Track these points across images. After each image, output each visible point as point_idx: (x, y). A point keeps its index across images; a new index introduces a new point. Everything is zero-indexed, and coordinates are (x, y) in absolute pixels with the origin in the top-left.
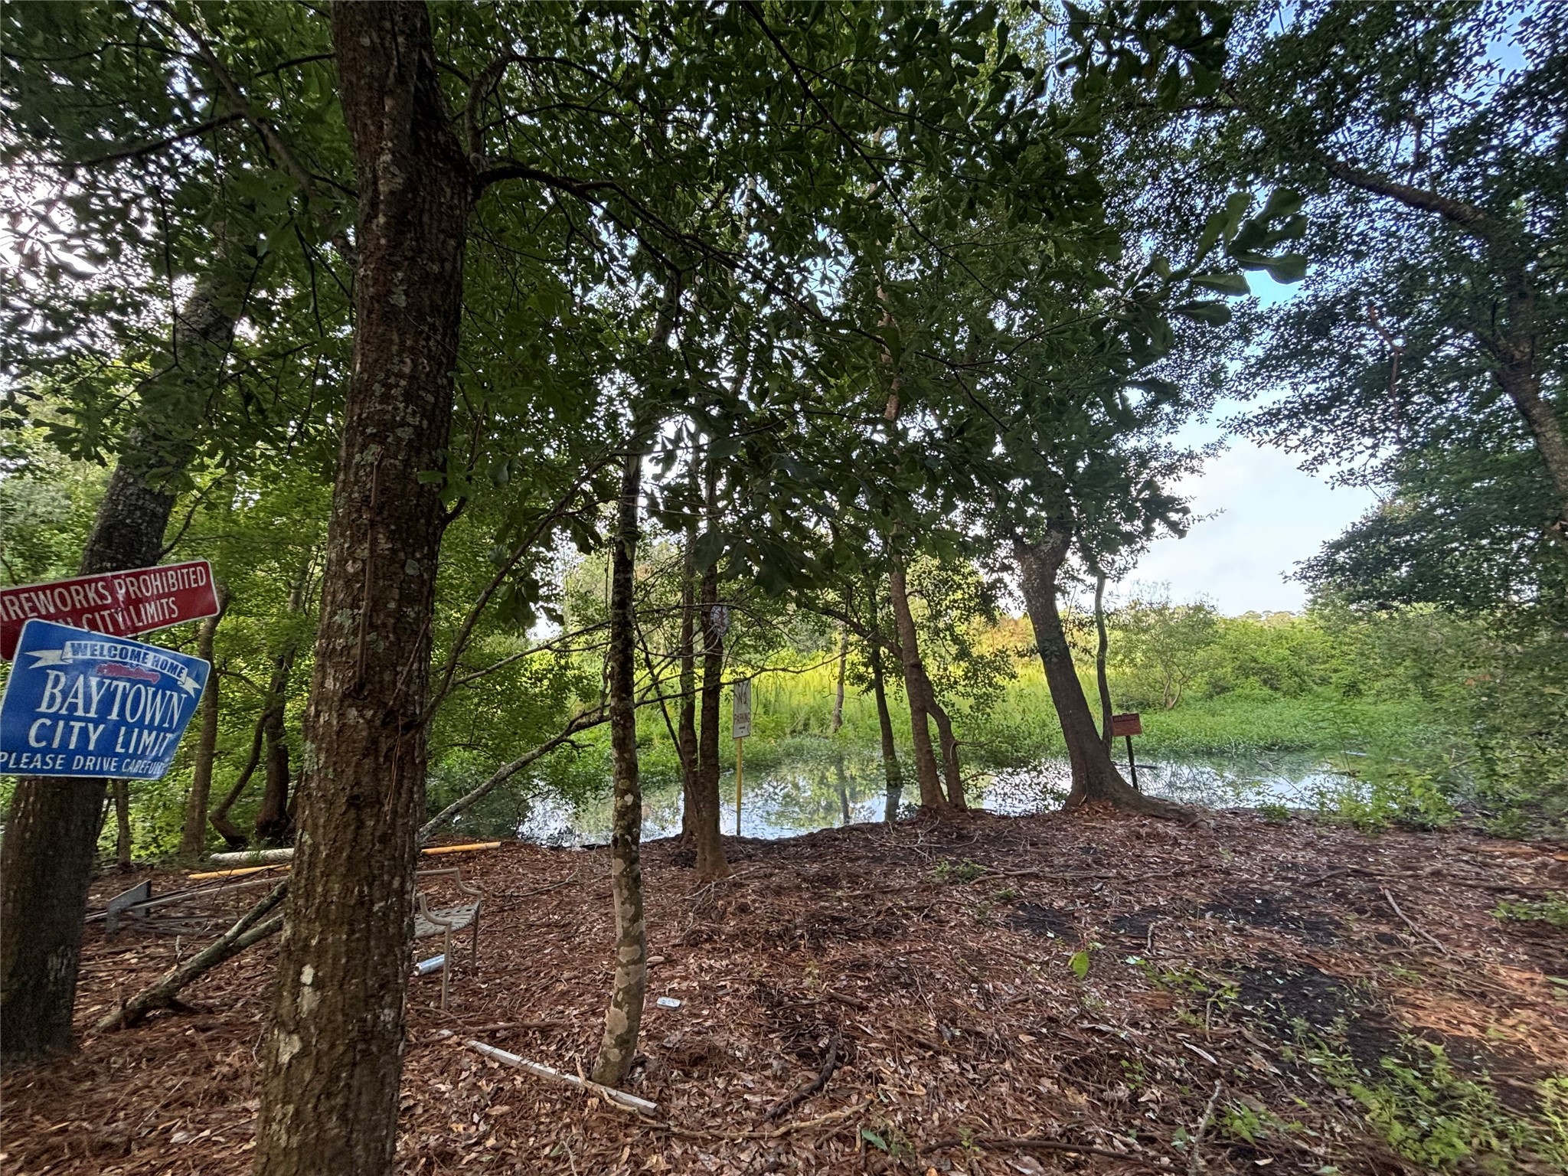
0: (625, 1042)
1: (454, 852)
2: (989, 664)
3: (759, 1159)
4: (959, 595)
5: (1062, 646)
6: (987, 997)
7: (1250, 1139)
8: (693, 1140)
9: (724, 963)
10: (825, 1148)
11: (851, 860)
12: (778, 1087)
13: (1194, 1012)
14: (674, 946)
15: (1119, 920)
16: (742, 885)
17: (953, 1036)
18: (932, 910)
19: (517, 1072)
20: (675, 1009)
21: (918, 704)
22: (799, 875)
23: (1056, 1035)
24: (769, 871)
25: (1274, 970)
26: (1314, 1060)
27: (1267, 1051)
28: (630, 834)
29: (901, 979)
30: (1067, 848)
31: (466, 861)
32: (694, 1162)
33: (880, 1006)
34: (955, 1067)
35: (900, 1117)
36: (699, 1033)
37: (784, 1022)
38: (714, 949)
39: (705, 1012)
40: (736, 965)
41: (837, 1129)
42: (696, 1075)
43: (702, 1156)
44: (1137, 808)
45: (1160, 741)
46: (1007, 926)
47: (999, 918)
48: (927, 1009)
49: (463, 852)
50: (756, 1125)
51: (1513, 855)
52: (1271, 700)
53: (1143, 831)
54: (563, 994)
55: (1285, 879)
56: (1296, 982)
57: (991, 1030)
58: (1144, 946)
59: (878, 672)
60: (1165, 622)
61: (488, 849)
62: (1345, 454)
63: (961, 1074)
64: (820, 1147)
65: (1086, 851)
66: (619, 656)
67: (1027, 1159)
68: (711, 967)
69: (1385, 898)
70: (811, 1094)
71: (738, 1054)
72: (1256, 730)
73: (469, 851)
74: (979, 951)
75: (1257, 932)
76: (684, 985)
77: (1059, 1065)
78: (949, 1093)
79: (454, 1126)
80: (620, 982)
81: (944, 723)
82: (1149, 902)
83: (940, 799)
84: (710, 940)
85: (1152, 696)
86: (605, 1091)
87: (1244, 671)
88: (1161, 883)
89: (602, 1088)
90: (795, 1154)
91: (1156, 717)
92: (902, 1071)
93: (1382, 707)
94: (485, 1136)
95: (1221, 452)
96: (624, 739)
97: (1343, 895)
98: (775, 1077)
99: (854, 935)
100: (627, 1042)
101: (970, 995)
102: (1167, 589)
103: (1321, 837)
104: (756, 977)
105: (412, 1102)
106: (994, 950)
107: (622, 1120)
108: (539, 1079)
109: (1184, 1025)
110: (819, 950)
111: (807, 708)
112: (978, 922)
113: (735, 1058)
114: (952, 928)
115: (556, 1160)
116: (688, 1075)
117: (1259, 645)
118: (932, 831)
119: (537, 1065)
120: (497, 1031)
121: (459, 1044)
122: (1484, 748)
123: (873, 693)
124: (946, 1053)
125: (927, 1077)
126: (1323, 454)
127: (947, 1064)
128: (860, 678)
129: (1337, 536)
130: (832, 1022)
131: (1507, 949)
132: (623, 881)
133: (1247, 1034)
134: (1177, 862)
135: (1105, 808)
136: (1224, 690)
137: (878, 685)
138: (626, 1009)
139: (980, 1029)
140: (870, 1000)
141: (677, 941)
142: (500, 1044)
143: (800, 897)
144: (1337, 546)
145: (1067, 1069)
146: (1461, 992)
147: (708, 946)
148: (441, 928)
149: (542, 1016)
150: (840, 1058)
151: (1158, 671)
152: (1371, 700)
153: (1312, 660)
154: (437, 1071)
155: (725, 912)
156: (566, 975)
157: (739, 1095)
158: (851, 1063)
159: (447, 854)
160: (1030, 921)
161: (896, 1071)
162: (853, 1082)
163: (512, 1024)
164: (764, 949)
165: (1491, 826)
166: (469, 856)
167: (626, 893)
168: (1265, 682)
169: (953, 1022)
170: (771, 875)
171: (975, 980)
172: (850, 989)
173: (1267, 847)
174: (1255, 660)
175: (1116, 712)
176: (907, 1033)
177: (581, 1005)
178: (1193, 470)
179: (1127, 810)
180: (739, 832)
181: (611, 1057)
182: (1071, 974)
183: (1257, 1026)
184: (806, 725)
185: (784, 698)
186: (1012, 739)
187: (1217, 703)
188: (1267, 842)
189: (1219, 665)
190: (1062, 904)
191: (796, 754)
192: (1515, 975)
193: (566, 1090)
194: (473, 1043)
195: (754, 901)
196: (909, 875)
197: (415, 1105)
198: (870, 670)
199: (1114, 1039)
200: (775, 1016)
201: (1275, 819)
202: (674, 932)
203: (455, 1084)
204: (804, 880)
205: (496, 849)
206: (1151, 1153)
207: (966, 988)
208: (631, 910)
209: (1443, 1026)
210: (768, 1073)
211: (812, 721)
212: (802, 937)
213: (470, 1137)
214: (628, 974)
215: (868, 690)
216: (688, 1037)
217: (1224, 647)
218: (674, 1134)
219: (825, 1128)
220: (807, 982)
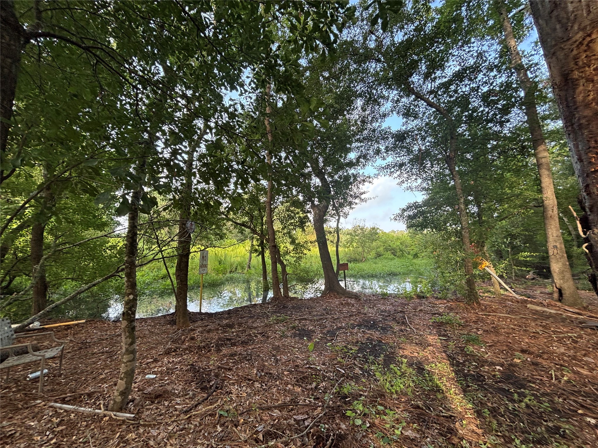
0: (124, 393)
1: (60, 326)
2: (301, 246)
3: (176, 427)
4: (292, 221)
5: (324, 240)
6: (277, 361)
7: (347, 394)
8: (149, 426)
9: (179, 359)
10: (204, 419)
11: (242, 318)
12: (190, 401)
13: (343, 358)
14: (159, 355)
15: (328, 332)
16: (194, 330)
17: (261, 375)
18: (266, 333)
19: (73, 412)
20: (154, 379)
21: (274, 260)
22: (219, 325)
23: (296, 371)
24: (207, 324)
25: (370, 343)
26: (372, 368)
27: (360, 367)
28: (131, 311)
29: (248, 358)
30: (319, 309)
31: (66, 330)
32: (148, 433)
33: (237, 369)
34: (260, 386)
35: (235, 405)
36: (162, 386)
37: (198, 378)
38: (176, 354)
39: (166, 378)
40: (184, 359)
41: (210, 412)
42: (156, 402)
43: (152, 431)
44: (343, 295)
45: (358, 272)
46: (291, 337)
47: (289, 334)
48: (254, 367)
49: (65, 326)
50: (178, 416)
51: (441, 304)
52: (394, 259)
53: (344, 302)
54: (103, 379)
55: (382, 315)
56: (375, 346)
57: (275, 372)
58: (333, 339)
59: (263, 249)
60: (363, 233)
61: (79, 324)
62: (409, 181)
63: (261, 387)
64: (202, 420)
65: (325, 310)
66: (130, 240)
67: (275, 411)
68: (173, 361)
69: (405, 318)
70: (203, 402)
71: (176, 391)
72: (387, 269)
73: (69, 325)
74: (278, 346)
75: (369, 332)
76: (160, 369)
77: (295, 380)
78: (255, 394)
79: (35, 438)
80: (123, 370)
81: (284, 267)
82: (339, 325)
83: (279, 294)
84: (175, 351)
85: (358, 257)
86: (112, 414)
87: (386, 250)
88: (344, 319)
89: (111, 413)
90: (191, 424)
91: (358, 264)
92: (240, 389)
93: (423, 261)
94: (52, 439)
95: (379, 177)
96: (130, 273)
97: (395, 319)
98: (190, 398)
99: (233, 345)
100: (125, 393)
101: (271, 361)
102: (364, 222)
103: (395, 301)
104: (191, 362)
105: (13, 432)
106: (284, 345)
107: (119, 423)
108: (83, 414)
109: (339, 362)
110: (218, 350)
111: (237, 262)
112: (282, 336)
113: (175, 393)
114: (272, 339)
115: (84, 443)
116: (153, 402)
117: (392, 241)
118: (274, 306)
119: (82, 409)
120: (66, 397)
121: (45, 405)
122: (443, 273)
123: (260, 256)
124: (257, 381)
125: (249, 390)
126: (403, 180)
127: (257, 385)
128: (256, 251)
129: (404, 207)
130: (217, 376)
131: (432, 330)
132: (127, 329)
133: (356, 363)
134: (352, 311)
135: (334, 295)
136: (380, 256)
137: (262, 253)
138: (125, 380)
139: (271, 372)
140: (234, 366)
141: (161, 353)
142: (67, 403)
143: (217, 333)
144: (404, 210)
145: (297, 381)
146: (416, 344)
147: (174, 354)
148: (39, 358)
149: (90, 389)
150: (217, 388)
151: (360, 249)
152: (421, 259)
153: (406, 246)
154: (30, 417)
155: (185, 340)
156: (106, 371)
157: (173, 406)
158: (221, 389)
159: (56, 327)
160: (300, 334)
161: (237, 389)
162: (221, 395)
163: (74, 394)
164: (197, 352)
165: (440, 295)
166: (68, 327)
167: (127, 334)
168: (392, 253)
169: (262, 371)
170: (208, 325)
171: (274, 356)
172: (227, 363)
173: (379, 305)
174: (390, 246)
175: (341, 262)
176: (244, 376)
177: (111, 382)
178: (370, 182)
179: (341, 296)
180: (200, 310)
181: (117, 400)
182: (308, 351)
183: (360, 360)
184: (236, 269)
185: (228, 259)
186: (307, 272)
187: (377, 260)
188: (379, 304)
189: (379, 247)
190: (312, 328)
191: (231, 280)
192: (431, 338)
193: (94, 416)
194: (52, 404)
195: (198, 336)
196: (261, 322)
197: (15, 433)
198: (260, 248)
199: (315, 369)
200: (195, 376)
201: (385, 297)
202: (161, 349)
203: (39, 421)
204: (221, 326)
205: (83, 323)
206: (317, 402)
207: (270, 359)
208: (130, 341)
209: (409, 354)
210: (188, 397)
211: (239, 267)
212: (213, 347)
213: (43, 441)
214: (126, 366)
215: (258, 255)
216: (156, 388)
217: (380, 241)
218: (141, 425)
219: (205, 412)
220: (211, 362)
